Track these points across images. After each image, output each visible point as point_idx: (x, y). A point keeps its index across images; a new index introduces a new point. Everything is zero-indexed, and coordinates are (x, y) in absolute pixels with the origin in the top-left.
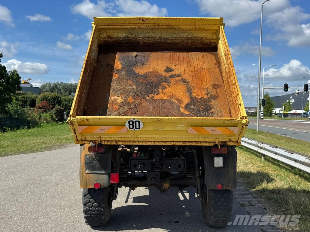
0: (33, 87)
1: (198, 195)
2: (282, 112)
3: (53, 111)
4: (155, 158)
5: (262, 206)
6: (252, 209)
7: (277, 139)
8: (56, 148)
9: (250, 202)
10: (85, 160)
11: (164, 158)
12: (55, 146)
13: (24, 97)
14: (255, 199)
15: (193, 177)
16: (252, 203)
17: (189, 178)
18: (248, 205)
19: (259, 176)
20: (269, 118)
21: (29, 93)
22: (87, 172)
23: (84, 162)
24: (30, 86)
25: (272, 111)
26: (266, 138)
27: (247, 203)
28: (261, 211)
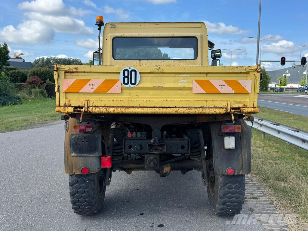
0: (25, 61)
1: (204, 179)
2: (277, 86)
3: (44, 86)
4: (153, 138)
5: (267, 199)
6: (256, 204)
7: (276, 115)
8: (39, 126)
9: (252, 194)
10: (70, 141)
11: (165, 138)
12: (38, 123)
13: (15, 72)
14: (258, 189)
15: (198, 159)
16: (255, 195)
17: (193, 160)
18: (250, 198)
19: (261, 158)
20: (265, 92)
21: (21, 68)
22: (72, 155)
23: (69, 143)
24: (22, 61)
25: (268, 86)
26: (264, 113)
27: (249, 196)
28: (267, 207)
